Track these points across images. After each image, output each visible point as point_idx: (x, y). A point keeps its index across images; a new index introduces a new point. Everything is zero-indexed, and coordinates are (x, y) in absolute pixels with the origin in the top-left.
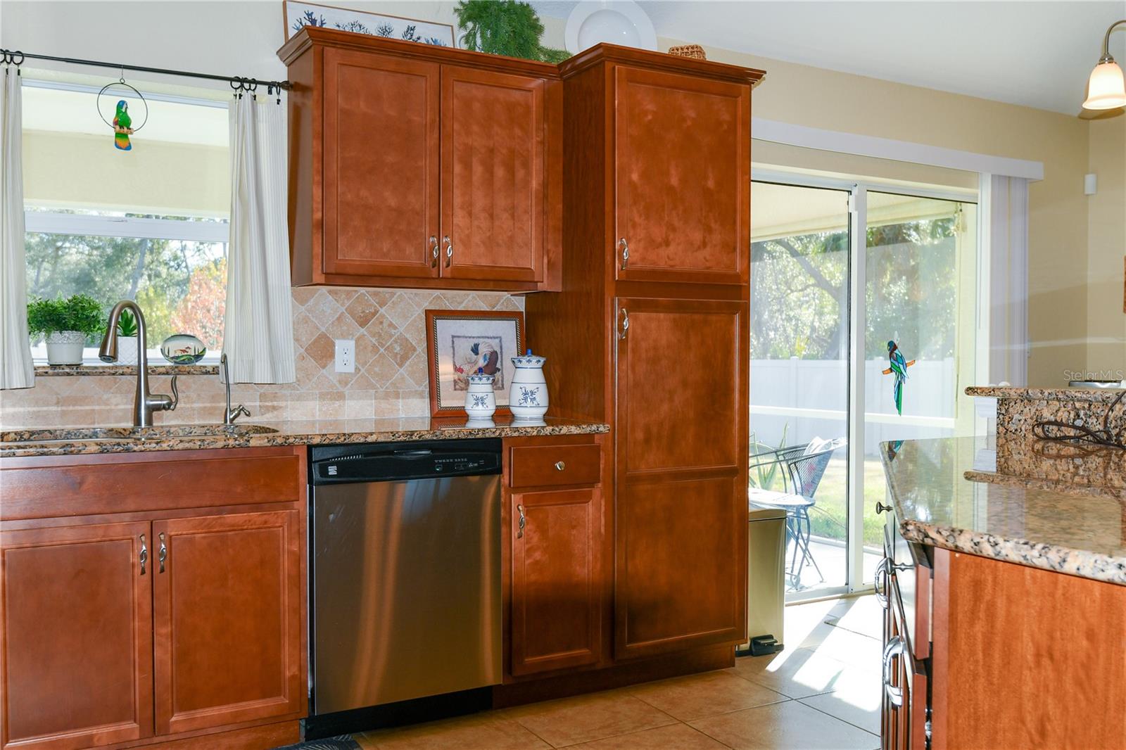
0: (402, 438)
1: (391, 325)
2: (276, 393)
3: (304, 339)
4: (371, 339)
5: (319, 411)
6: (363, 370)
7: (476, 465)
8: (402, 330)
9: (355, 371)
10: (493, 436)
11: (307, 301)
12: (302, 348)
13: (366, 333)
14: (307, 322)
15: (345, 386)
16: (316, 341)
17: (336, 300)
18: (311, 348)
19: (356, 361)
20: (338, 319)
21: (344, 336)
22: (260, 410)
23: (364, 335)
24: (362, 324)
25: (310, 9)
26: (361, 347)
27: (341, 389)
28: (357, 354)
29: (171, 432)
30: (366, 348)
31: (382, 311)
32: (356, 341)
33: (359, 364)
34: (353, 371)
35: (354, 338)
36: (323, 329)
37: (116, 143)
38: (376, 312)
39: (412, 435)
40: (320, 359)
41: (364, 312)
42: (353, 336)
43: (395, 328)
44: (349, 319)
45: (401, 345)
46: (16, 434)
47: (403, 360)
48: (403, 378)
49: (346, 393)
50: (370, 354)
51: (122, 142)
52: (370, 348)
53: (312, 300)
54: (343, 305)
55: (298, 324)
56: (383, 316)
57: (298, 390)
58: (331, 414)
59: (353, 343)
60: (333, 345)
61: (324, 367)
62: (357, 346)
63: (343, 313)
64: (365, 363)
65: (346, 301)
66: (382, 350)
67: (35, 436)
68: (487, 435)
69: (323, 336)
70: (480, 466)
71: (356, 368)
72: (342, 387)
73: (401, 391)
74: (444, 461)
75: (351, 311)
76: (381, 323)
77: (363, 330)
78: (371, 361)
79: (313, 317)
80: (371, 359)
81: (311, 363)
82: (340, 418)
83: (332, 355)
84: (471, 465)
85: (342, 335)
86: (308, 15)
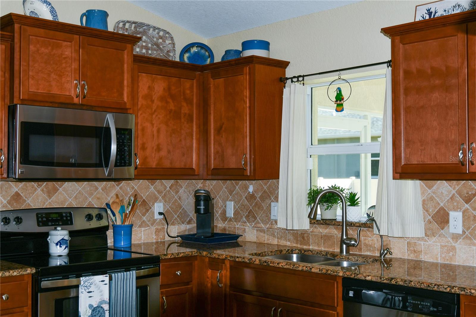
0: (385, 281)
2: (416, 243)
3: (431, 210)
4: (473, 212)
5: (440, 256)
6: (467, 233)
7: (435, 309)
9: (463, 233)
10: (445, 291)
11: (433, 186)
12: (430, 216)
13: (469, 207)
14: (432, 200)
15: (456, 243)
16: (438, 212)
17: (450, 185)
18: (435, 216)
19: (463, 226)
20: (451, 198)
21: (455, 209)
22: (408, 252)
23: (468, 209)
24: (467, 202)
25: (428, 6)
26: (466, 217)
27: (454, 244)
28: (463, 222)
29: (349, 258)
30: (469, 218)
32: (462, 213)
33: (465, 228)
34: (461, 233)
35: (461, 211)
36: (442, 204)
37: (336, 109)
39: (391, 280)
40: (440, 224)
41: (468, 193)
42: (461, 209)
44: (458, 198)
46: (299, 250)
49: (457, 247)
50: (472, 222)
51: (340, 108)
52: (472, 218)
53: (435, 186)
54: (454, 189)
55: (428, 201)
57: (428, 242)
58: (447, 260)
59: (460, 214)
60: (448, 214)
61: (443, 229)
62: (464, 216)
63: (454, 194)
64: (469, 228)
65: (456, 186)
67: (306, 252)
68: (441, 290)
69: (442, 209)
70: (438, 311)
71: (463, 231)
72: (454, 243)
74: (414, 302)
75: (459, 193)
77: (467, 206)
78: (473, 227)
79: (436, 196)
80: (473, 225)
81: (435, 225)
83: (447, 222)
84: (432, 309)
85: (454, 208)
86: (428, 11)
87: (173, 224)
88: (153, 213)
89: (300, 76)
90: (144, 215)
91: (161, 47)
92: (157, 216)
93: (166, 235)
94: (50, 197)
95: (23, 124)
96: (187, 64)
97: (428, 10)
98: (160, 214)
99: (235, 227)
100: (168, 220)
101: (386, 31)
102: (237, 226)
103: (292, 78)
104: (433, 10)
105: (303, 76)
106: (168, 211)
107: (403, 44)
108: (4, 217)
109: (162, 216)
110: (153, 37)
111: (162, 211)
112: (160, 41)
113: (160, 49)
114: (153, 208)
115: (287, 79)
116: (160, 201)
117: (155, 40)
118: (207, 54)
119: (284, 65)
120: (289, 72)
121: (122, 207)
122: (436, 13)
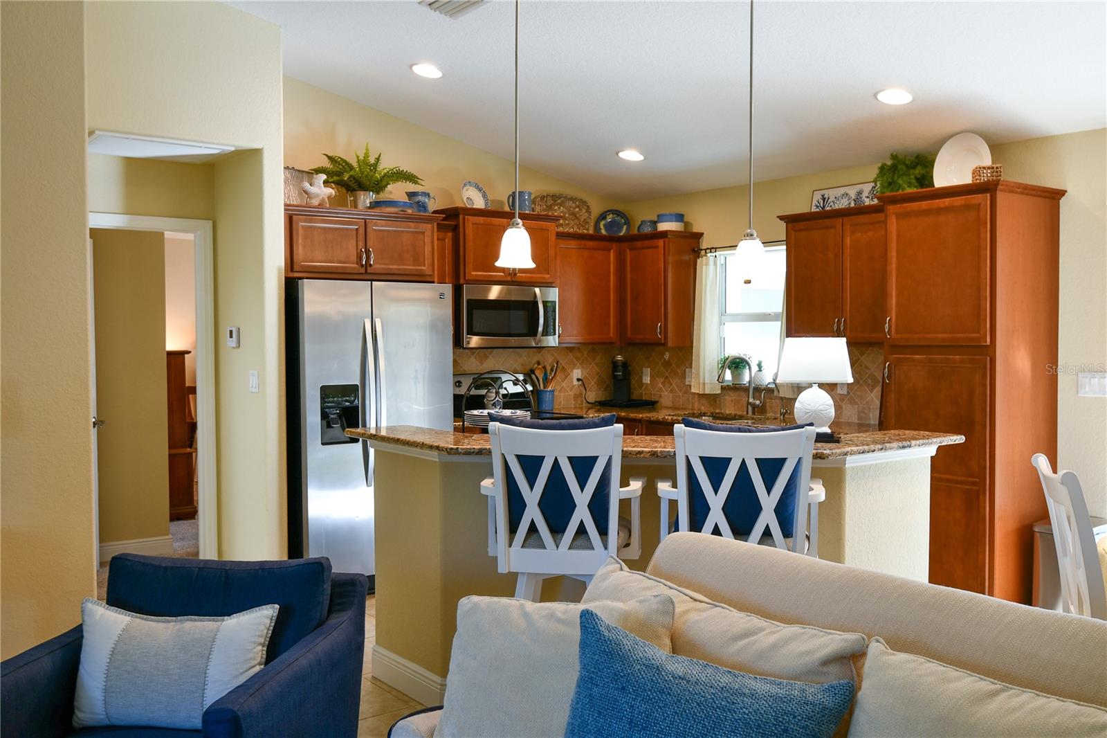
1: (866, 367)
6: (852, 393)
8: (872, 370)
9: (848, 393)
27: (841, 404)
31: (862, 359)
33: (850, 389)
34: (846, 393)
38: (859, 359)
43: (869, 368)
45: (871, 379)
47: (873, 387)
48: (872, 399)
49: (844, 406)
56: (862, 361)
64: (853, 389)
66: (861, 382)
72: (841, 402)
73: (871, 407)
76: (861, 366)
78: (856, 388)
82: (840, 420)
87: (590, 390)
88: (572, 379)
89: (713, 248)
90: (563, 381)
91: (578, 215)
92: (575, 382)
93: (585, 401)
94: (482, 364)
95: (468, 301)
96: (605, 236)
97: (823, 196)
98: (578, 380)
99: (651, 394)
100: (586, 386)
101: (781, 218)
102: (653, 392)
103: (706, 250)
104: (826, 196)
105: (716, 248)
106: (585, 378)
107: (795, 231)
108: (456, 380)
109: (580, 382)
110: (570, 207)
111: (580, 377)
112: (577, 209)
113: (577, 218)
114: (571, 374)
115: (701, 250)
116: (578, 368)
117: (572, 209)
118: (623, 221)
119: (699, 236)
120: (705, 244)
121: (546, 373)
122: (828, 199)
